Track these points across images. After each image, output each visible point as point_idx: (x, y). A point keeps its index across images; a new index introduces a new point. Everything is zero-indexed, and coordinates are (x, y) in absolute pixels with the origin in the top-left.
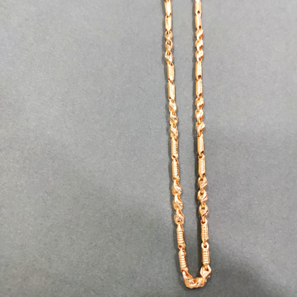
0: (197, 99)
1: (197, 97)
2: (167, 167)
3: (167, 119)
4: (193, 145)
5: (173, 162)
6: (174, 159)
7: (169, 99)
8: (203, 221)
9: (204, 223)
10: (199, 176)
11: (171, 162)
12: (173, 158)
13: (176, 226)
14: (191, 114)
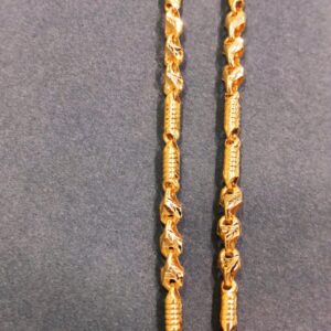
0: (231, 14)
1: (230, 10)
2: (151, 159)
3: (158, 53)
4: (214, 116)
5: (166, 149)
6: (169, 143)
7: (167, 9)
8: (228, 284)
9: (228, 288)
10: (224, 185)
11: (162, 149)
12: (166, 139)
13: (164, 292)
14: (214, 48)
